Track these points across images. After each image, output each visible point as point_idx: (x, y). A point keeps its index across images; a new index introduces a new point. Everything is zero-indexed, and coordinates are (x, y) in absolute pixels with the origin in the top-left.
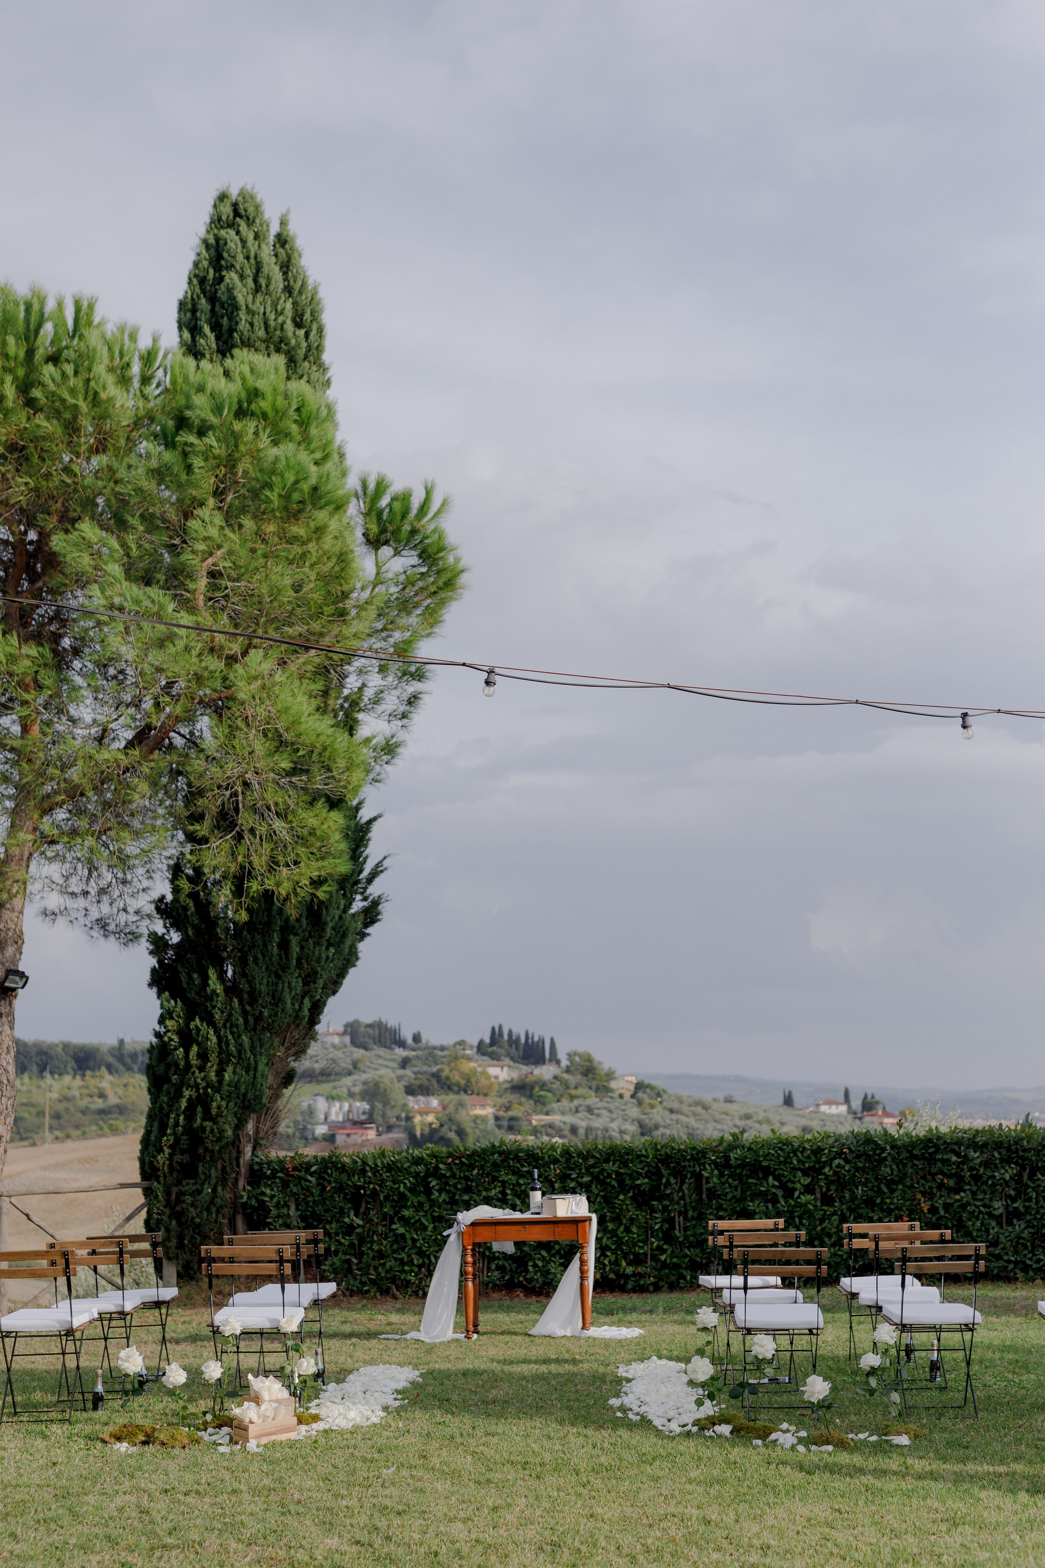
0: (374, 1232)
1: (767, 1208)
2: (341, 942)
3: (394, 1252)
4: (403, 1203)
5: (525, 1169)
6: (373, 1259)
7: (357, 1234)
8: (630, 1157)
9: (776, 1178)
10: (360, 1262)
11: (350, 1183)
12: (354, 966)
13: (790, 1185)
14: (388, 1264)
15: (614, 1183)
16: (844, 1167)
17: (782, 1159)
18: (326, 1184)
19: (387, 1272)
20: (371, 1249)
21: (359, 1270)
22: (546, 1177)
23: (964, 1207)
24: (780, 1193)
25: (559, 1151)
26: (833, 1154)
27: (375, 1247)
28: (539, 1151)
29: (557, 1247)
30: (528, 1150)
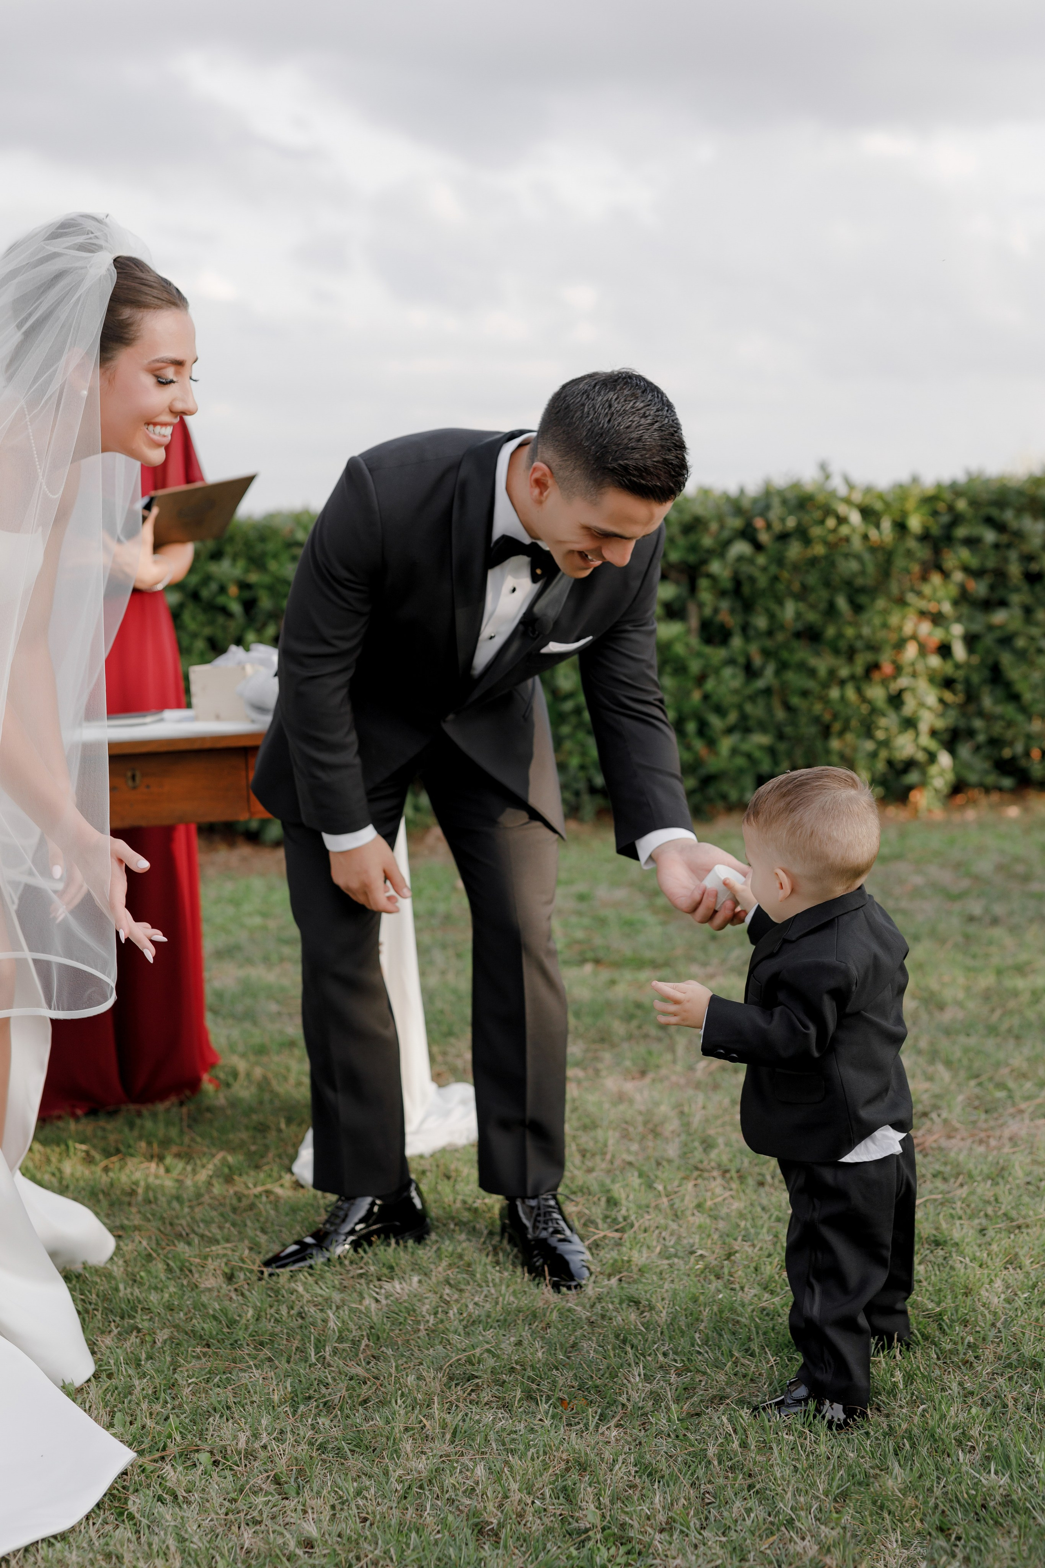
15: (236, 608)
16: (751, 561)
23: (1006, 641)
26: (726, 534)
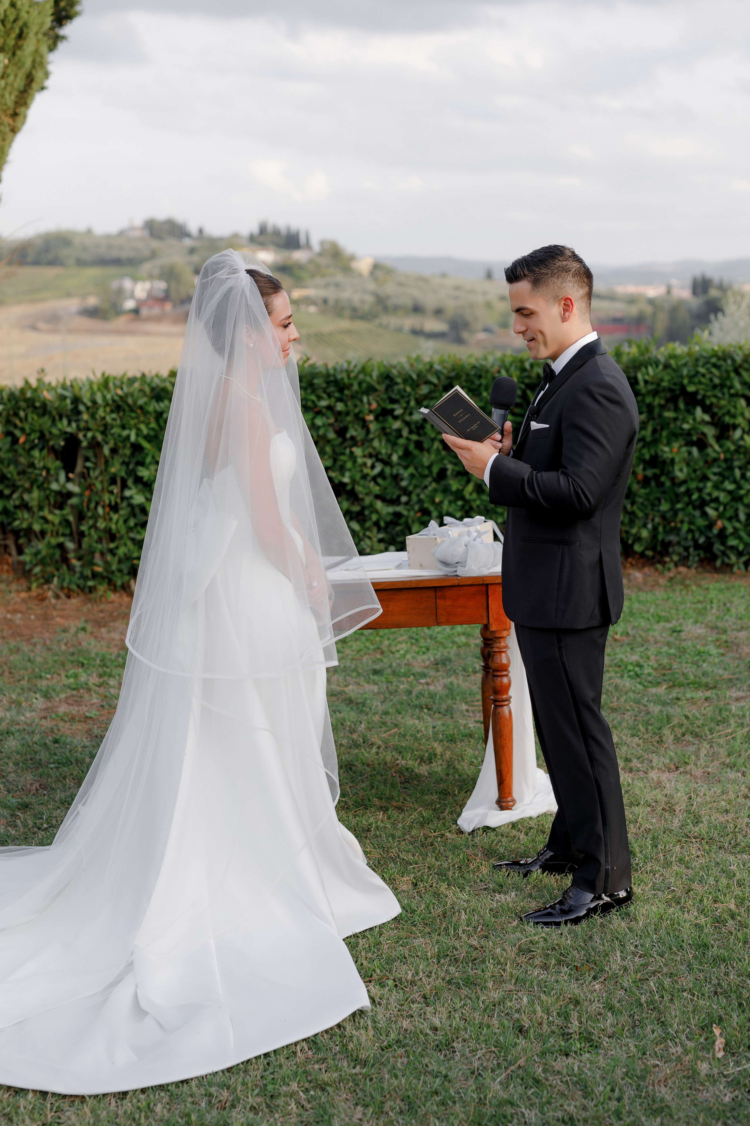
0: (97, 504)
1: (690, 453)
2: (17, 47)
3: (130, 529)
4: (139, 457)
5: (323, 403)
6: (100, 540)
7: (72, 506)
8: (484, 381)
9: (707, 409)
10: (80, 546)
11: (55, 431)
12: (43, 88)
13: (727, 419)
14: (121, 551)
17: (717, 381)
18: (17, 433)
19: (120, 561)
20: (94, 526)
21: (79, 559)
22: (357, 415)
24: (710, 432)
25: (375, 374)
27: (101, 524)
28: (344, 375)
29: (374, 517)
30: (328, 375)
